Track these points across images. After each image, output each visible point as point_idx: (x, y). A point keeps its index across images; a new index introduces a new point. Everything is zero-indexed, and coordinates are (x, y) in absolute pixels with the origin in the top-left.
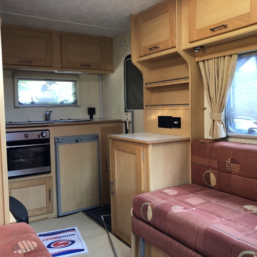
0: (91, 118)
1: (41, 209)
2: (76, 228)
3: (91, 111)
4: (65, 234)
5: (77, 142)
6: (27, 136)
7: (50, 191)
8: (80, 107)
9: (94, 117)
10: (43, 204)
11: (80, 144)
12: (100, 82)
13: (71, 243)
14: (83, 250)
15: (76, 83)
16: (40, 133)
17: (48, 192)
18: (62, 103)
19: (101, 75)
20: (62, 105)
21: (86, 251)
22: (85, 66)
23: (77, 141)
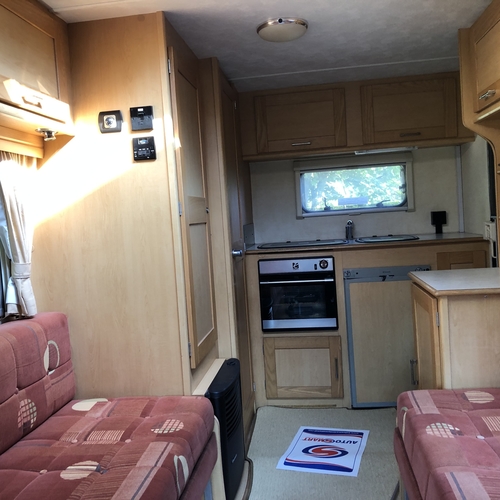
0: (439, 231)
1: (322, 389)
2: (366, 433)
3: (439, 219)
4: (342, 438)
5: (384, 280)
6: (297, 266)
7: (336, 360)
8: (414, 210)
9: (445, 229)
10: (327, 381)
11: (390, 284)
12: (459, 159)
13: (340, 453)
14: (350, 470)
15: (405, 166)
16: (317, 261)
17: (334, 361)
18: (379, 205)
19: (460, 145)
20: (381, 210)
21: (354, 474)
22: (412, 136)
23: (384, 278)
